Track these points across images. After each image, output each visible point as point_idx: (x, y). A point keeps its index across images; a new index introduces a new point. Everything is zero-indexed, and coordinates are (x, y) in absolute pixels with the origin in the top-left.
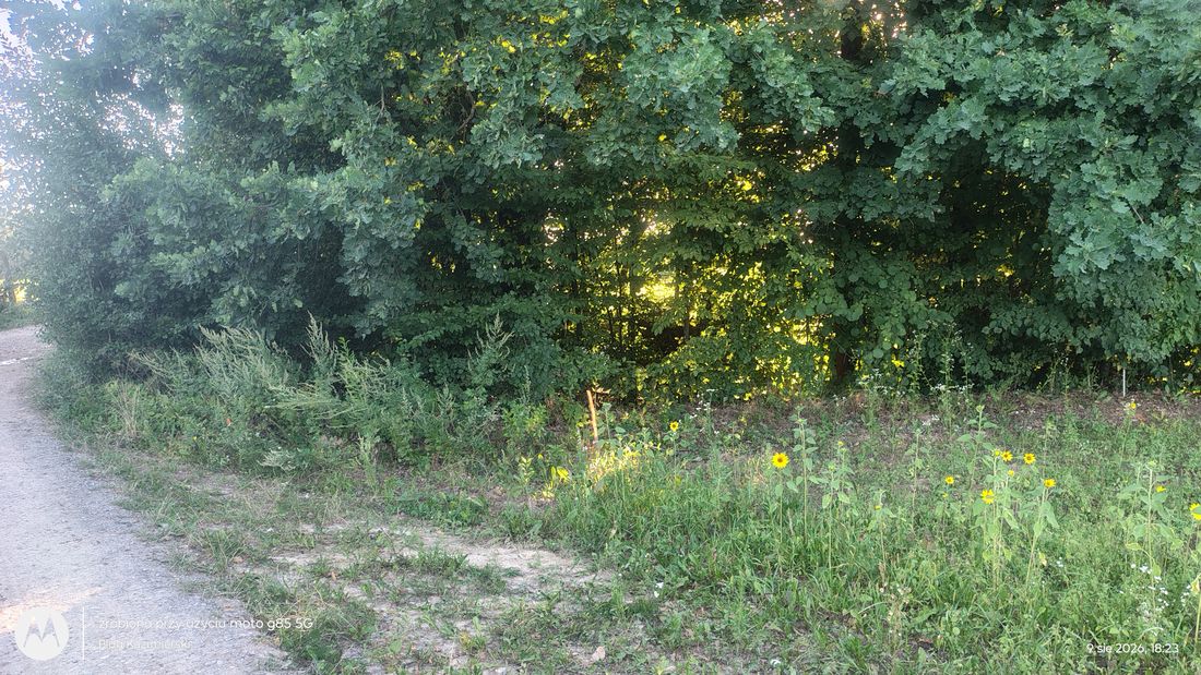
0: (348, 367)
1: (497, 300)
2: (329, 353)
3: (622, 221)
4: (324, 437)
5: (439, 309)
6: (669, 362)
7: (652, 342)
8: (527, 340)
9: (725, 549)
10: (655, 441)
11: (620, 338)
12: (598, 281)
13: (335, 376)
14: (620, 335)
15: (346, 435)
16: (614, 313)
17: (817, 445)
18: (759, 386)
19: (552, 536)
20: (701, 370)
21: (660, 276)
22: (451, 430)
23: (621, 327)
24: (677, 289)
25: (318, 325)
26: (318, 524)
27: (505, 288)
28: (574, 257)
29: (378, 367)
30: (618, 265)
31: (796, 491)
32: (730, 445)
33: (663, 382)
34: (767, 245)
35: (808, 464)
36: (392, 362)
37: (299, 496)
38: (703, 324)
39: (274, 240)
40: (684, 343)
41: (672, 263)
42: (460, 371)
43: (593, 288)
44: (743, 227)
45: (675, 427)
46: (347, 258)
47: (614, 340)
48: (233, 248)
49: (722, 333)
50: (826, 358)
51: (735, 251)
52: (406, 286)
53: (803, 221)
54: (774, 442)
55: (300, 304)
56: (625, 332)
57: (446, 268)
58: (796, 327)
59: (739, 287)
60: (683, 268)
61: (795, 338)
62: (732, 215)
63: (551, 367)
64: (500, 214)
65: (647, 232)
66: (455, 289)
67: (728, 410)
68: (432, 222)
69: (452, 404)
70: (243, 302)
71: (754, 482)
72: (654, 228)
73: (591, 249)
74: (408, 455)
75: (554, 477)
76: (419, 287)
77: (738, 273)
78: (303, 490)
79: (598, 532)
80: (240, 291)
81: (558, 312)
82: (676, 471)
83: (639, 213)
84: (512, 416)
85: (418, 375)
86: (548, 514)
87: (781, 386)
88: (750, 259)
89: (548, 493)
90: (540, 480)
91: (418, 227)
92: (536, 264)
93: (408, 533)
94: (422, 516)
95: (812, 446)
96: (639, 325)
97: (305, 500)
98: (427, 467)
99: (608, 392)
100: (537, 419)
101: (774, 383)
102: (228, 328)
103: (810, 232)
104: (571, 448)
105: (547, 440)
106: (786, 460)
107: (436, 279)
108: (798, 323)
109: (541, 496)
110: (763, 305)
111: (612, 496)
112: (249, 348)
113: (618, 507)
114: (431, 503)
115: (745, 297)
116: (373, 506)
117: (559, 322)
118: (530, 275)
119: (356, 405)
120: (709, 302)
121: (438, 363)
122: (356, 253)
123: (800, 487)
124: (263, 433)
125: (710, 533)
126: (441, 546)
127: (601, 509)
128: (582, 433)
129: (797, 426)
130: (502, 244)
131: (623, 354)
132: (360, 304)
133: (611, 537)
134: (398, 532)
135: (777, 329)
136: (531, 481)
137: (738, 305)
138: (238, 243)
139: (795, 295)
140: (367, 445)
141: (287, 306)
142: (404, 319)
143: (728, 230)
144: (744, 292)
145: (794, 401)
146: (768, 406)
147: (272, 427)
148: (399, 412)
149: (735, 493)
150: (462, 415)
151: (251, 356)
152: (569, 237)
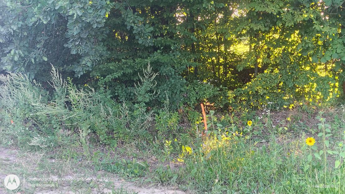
0: (72, 93)
1: (151, 55)
2: (63, 85)
3: (219, 10)
4: (61, 130)
5: (119, 61)
6: (247, 87)
7: (236, 77)
8: (168, 77)
9: (279, 190)
10: (239, 131)
11: (219, 75)
12: (206, 44)
13: (66, 97)
14: (219, 73)
15: (72, 129)
16: (215, 61)
17: (331, 133)
18: (298, 100)
19: (184, 183)
20: (265, 91)
21: (241, 40)
22: (128, 126)
23: (219, 69)
24: (251, 47)
25: (56, 71)
26: (60, 176)
27: (155, 49)
28: (192, 30)
29: (88, 93)
30: (217, 34)
31: (320, 158)
32: (281, 133)
33: (243, 99)
34: (302, 21)
35: (326, 143)
36: (95, 90)
37: (49, 161)
38: (265, 66)
39: (31, 25)
40: (255, 77)
41: (248, 32)
42: (132, 94)
43: (203, 47)
44: (288, 11)
45: (250, 123)
46: (70, 33)
47: (215, 76)
48: (10, 30)
49: (276, 71)
50: (337, 84)
51: (284, 25)
52: (101, 49)
53: (323, 6)
54: (307, 132)
55: (46, 59)
56: (222, 71)
57: (123, 38)
58: (319, 67)
59: (286, 45)
60: (254, 35)
61: (318, 73)
62: (281, 4)
63: (181, 91)
64: (152, 8)
65: (233, 16)
66: (128, 50)
67: (280, 114)
68: (115, 13)
69: (128, 112)
70: (16, 58)
71: (295, 154)
72: (237, 13)
73: (202, 26)
74: (105, 139)
75: (184, 151)
76: (108, 49)
77: (286, 37)
78: (52, 158)
79: (208, 181)
80: (15, 53)
81: (184, 61)
82: (251, 148)
83: (229, 5)
84: (160, 118)
85: (109, 97)
86: (181, 171)
87: (311, 100)
88: (292, 30)
89: (180, 160)
90: (176, 153)
91: (107, 16)
92: (171, 35)
93: (106, 181)
94: (113, 171)
95: (329, 133)
96: (229, 67)
97: (53, 163)
98: (116, 146)
99: (212, 105)
100: (174, 120)
101: (307, 99)
102: (10, 73)
103: (326, 12)
104: (193, 135)
105: (179, 131)
106: (314, 142)
107: (118, 45)
108: (320, 64)
109: (177, 161)
110: (300, 55)
111: (215, 161)
112: (21, 83)
113: (219, 167)
114: (118, 165)
115: (289, 50)
116: (87, 166)
117: (185, 67)
118: (169, 41)
119: (77, 113)
120: (269, 54)
121: (120, 90)
122: (74, 31)
123: (322, 156)
124: (30, 127)
125: (271, 182)
126: (124, 187)
127: (210, 168)
128: (198, 127)
129: (320, 122)
130: (153, 24)
131: (220, 84)
132: (77, 58)
133: (216, 183)
134: (101, 180)
135: (308, 68)
136: (171, 153)
137: (286, 55)
138: (12, 27)
139: (318, 49)
140: (83, 134)
141: (40, 60)
142: (101, 66)
143: (279, 13)
144: (288, 48)
145: (318, 109)
146: (303, 111)
147: (34, 125)
148: (100, 116)
149: (285, 160)
150: (133, 118)
151: (22, 88)
152: (190, 19)
